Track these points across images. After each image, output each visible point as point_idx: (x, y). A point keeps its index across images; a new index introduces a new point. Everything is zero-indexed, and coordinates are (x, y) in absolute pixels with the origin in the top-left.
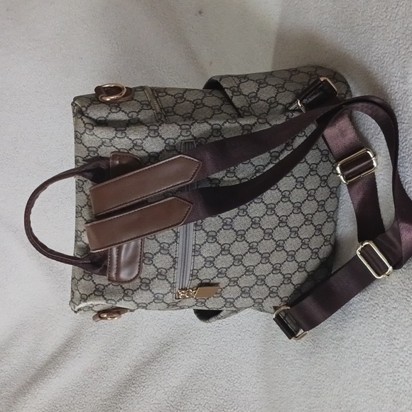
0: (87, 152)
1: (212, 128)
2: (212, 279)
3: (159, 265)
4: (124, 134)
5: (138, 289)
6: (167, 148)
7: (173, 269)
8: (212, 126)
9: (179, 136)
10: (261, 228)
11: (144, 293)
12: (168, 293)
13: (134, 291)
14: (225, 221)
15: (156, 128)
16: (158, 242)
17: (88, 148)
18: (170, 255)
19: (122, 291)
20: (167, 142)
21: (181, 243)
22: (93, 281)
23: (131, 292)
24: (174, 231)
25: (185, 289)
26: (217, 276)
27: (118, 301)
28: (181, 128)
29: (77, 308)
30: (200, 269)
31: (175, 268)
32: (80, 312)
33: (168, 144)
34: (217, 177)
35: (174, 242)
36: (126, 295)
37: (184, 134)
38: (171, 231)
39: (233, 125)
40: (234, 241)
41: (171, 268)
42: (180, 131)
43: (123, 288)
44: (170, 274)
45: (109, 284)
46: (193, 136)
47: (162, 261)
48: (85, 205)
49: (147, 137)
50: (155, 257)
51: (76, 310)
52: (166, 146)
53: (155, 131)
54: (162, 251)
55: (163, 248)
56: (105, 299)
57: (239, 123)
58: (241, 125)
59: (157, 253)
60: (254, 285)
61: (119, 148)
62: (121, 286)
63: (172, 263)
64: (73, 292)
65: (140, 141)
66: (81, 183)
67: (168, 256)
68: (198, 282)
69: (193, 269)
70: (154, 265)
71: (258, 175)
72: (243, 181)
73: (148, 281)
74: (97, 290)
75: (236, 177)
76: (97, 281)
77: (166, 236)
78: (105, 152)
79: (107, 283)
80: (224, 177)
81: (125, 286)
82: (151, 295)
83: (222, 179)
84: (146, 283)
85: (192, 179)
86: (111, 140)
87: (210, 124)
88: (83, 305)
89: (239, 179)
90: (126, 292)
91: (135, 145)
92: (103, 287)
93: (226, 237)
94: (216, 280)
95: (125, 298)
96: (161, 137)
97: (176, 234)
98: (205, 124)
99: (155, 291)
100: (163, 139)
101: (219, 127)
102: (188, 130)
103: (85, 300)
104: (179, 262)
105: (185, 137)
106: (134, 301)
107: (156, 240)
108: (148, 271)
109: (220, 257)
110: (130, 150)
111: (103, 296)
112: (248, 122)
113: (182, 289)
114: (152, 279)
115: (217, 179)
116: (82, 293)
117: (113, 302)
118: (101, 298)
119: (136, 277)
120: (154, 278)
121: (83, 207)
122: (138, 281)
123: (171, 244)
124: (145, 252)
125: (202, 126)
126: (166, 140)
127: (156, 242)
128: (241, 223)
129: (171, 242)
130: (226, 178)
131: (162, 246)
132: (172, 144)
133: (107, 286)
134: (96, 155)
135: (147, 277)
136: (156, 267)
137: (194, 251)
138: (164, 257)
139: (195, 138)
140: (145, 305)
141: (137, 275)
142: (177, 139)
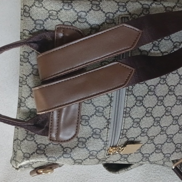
0: (34, 25)
1: (142, 7)
2: (136, 138)
3: (94, 126)
4: (70, 6)
5: (76, 147)
6: (108, 21)
7: (106, 129)
8: (143, 5)
9: (117, 11)
10: (175, 95)
11: (81, 150)
12: (102, 150)
13: (72, 149)
14: (150, 88)
15: (97, 3)
16: (94, 106)
17: (35, 21)
18: (104, 117)
19: (61, 149)
20: (107, 15)
21: (114, 106)
22: (35, 141)
23: (70, 150)
24: (109, 96)
25: (116, 146)
26: (140, 135)
27: (58, 158)
28: (118, 5)
29: (19, 165)
30: (129, 129)
31: (108, 128)
32: (21, 169)
33: (108, 17)
34: (146, 49)
35: (108, 106)
36: (65, 152)
37: (121, 10)
38: (106, 96)
39: (158, 6)
40: (156, 106)
41: (105, 128)
42: (117, 7)
43: (62, 147)
44: (104, 134)
45: (50, 144)
46: (128, 12)
47: (97, 122)
48: (30, 74)
49: (90, 10)
50: (91, 119)
51: (18, 167)
52: (106, 19)
53: (98, 5)
54: (97, 114)
55: (98, 111)
56: (47, 156)
57: (162, 5)
58: (164, 6)
59: (93, 115)
60: (165, 143)
61: (64, 21)
62: (61, 145)
63: (106, 124)
64: (15, 152)
65: (85, 14)
66: (27, 54)
67: (103, 118)
68: (125, 140)
69: (124, 129)
70: (90, 126)
71: (175, 50)
72: (165, 54)
73: (84, 140)
74: (39, 149)
75: (160, 50)
76: (39, 142)
77: (101, 100)
78: (51, 25)
79: (48, 142)
80: (151, 50)
81: (64, 144)
82: (87, 152)
83: (149, 51)
84: (83, 142)
85: (133, 46)
86: (58, 12)
87: (141, 4)
88: (25, 162)
89: (162, 52)
90: (65, 150)
91: (80, 17)
92: (44, 146)
93: (150, 101)
94: (139, 139)
95: (65, 155)
96: (102, 10)
97: (111, 98)
98: (137, 3)
99: (91, 148)
100: (104, 12)
101: (147, 7)
102: (124, 7)
103: (28, 158)
104: (112, 123)
105: (122, 12)
106: (72, 158)
107: (93, 104)
108: (85, 131)
109: (145, 118)
110: (74, 23)
111: (45, 154)
112: (169, 5)
113: (113, 146)
114: (88, 139)
115: (146, 51)
116: (24, 152)
117: (54, 160)
118: (43, 156)
119: (74, 137)
120: (90, 137)
121: (28, 76)
122: (75, 139)
123: (105, 107)
124: (82, 114)
125: (135, 4)
126: (106, 14)
127: (92, 106)
128: (162, 90)
129: (105, 105)
130: (152, 51)
131: (97, 109)
132: (111, 18)
133: (47, 145)
134: (42, 28)
135: (84, 136)
136: (92, 128)
137: (125, 113)
138: (99, 119)
139: (130, 14)
140: (80, 161)
141: (75, 135)
142: (115, 13)
